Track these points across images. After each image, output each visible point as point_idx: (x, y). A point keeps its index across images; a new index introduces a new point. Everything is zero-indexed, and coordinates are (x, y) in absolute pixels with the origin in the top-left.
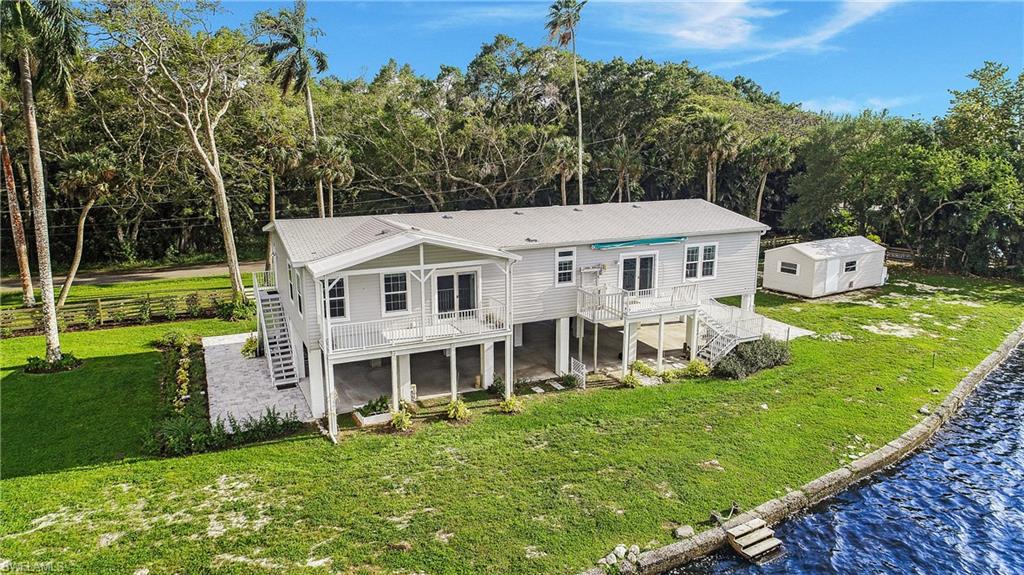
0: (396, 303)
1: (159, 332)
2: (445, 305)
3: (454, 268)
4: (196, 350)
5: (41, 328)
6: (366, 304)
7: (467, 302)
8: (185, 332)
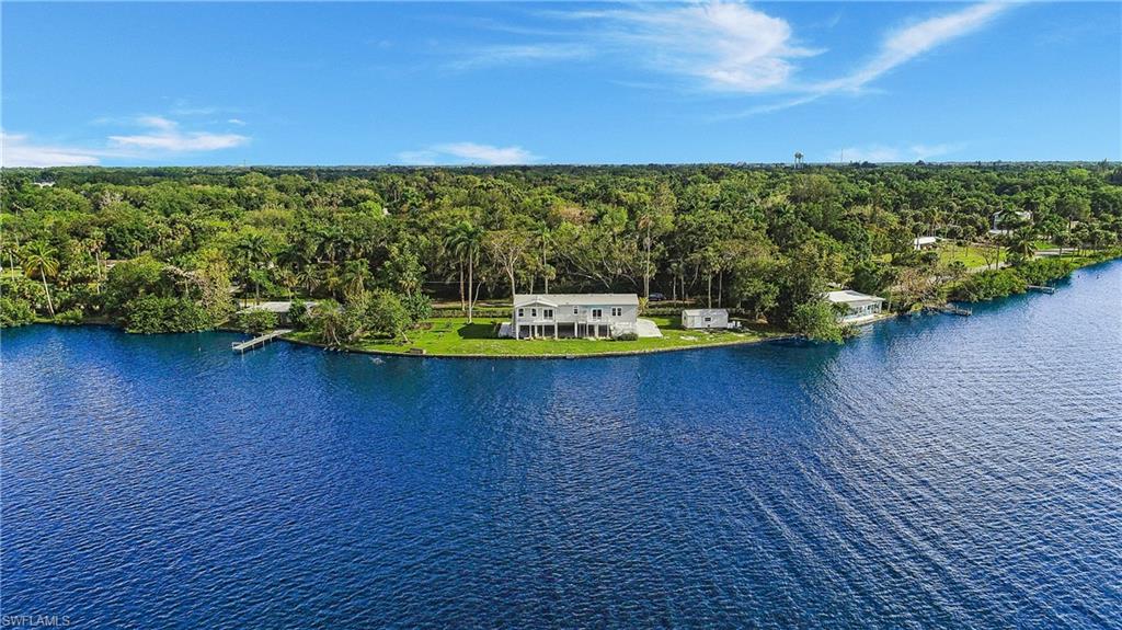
0: (534, 315)
1: (492, 320)
2: (546, 316)
3: (548, 309)
4: (500, 325)
5: (466, 316)
6: (528, 314)
7: (551, 315)
8: (498, 321)
